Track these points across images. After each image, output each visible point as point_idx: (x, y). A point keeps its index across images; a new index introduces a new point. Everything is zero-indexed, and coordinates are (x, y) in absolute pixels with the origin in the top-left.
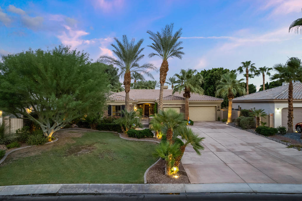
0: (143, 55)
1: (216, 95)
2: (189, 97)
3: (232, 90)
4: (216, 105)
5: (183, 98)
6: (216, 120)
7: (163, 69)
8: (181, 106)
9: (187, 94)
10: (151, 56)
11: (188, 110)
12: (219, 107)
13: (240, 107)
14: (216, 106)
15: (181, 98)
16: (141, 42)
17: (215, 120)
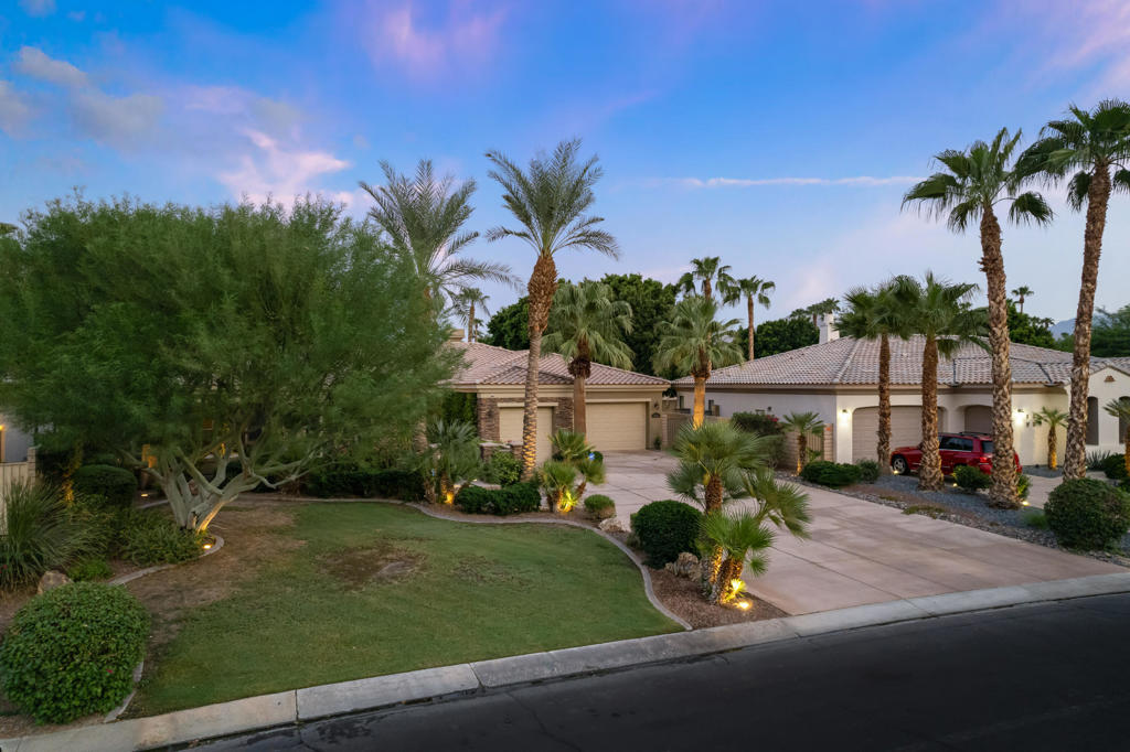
0: (476, 235)
1: (658, 370)
2: (588, 374)
3: (710, 352)
4: (649, 400)
5: (570, 379)
6: (647, 448)
7: (544, 283)
8: (556, 404)
9: (581, 366)
10: (494, 238)
11: (584, 418)
12: (656, 405)
13: (716, 403)
14: (647, 403)
15: (563, 378)
16: (468, 190)
17: (643, 446)
